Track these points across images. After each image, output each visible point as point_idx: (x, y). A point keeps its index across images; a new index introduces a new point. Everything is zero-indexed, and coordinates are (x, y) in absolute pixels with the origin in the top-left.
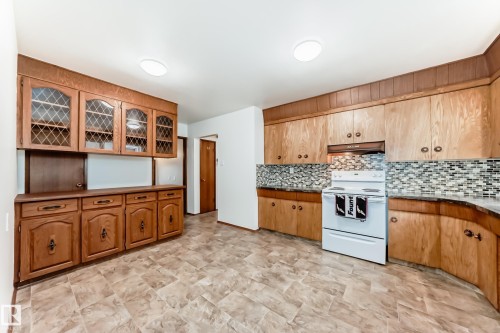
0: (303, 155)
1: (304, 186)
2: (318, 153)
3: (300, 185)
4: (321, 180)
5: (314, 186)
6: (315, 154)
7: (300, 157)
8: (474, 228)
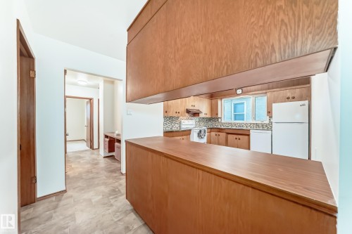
6: (182, 112)
7: (176, 112)
8: (218, 133)
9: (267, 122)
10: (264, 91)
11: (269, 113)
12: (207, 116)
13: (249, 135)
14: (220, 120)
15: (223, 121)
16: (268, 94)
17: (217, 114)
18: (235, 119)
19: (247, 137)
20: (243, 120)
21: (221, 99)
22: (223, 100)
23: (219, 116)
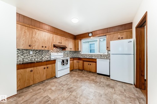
0: (44, 46)
1: (39, 59)
2: (50, 46)
3: (36, 59)
4: (46, 56)
5: (43, 59)
6: (49, 47)
7: (43, 47)
8: (78, 61)
9: (106, 54)
10: (105, 34)
11: (108, 48)
12: (72, 50)
13: (96, 62)
14: (80, 53)
15: (82, 53)
16: (107, 36)
17: (78, 49)
18: (90, 52)
19: (95, 63)
20: (94, 52)
21: (81, 40)
22: (82, 40)
23: (79, 50)
